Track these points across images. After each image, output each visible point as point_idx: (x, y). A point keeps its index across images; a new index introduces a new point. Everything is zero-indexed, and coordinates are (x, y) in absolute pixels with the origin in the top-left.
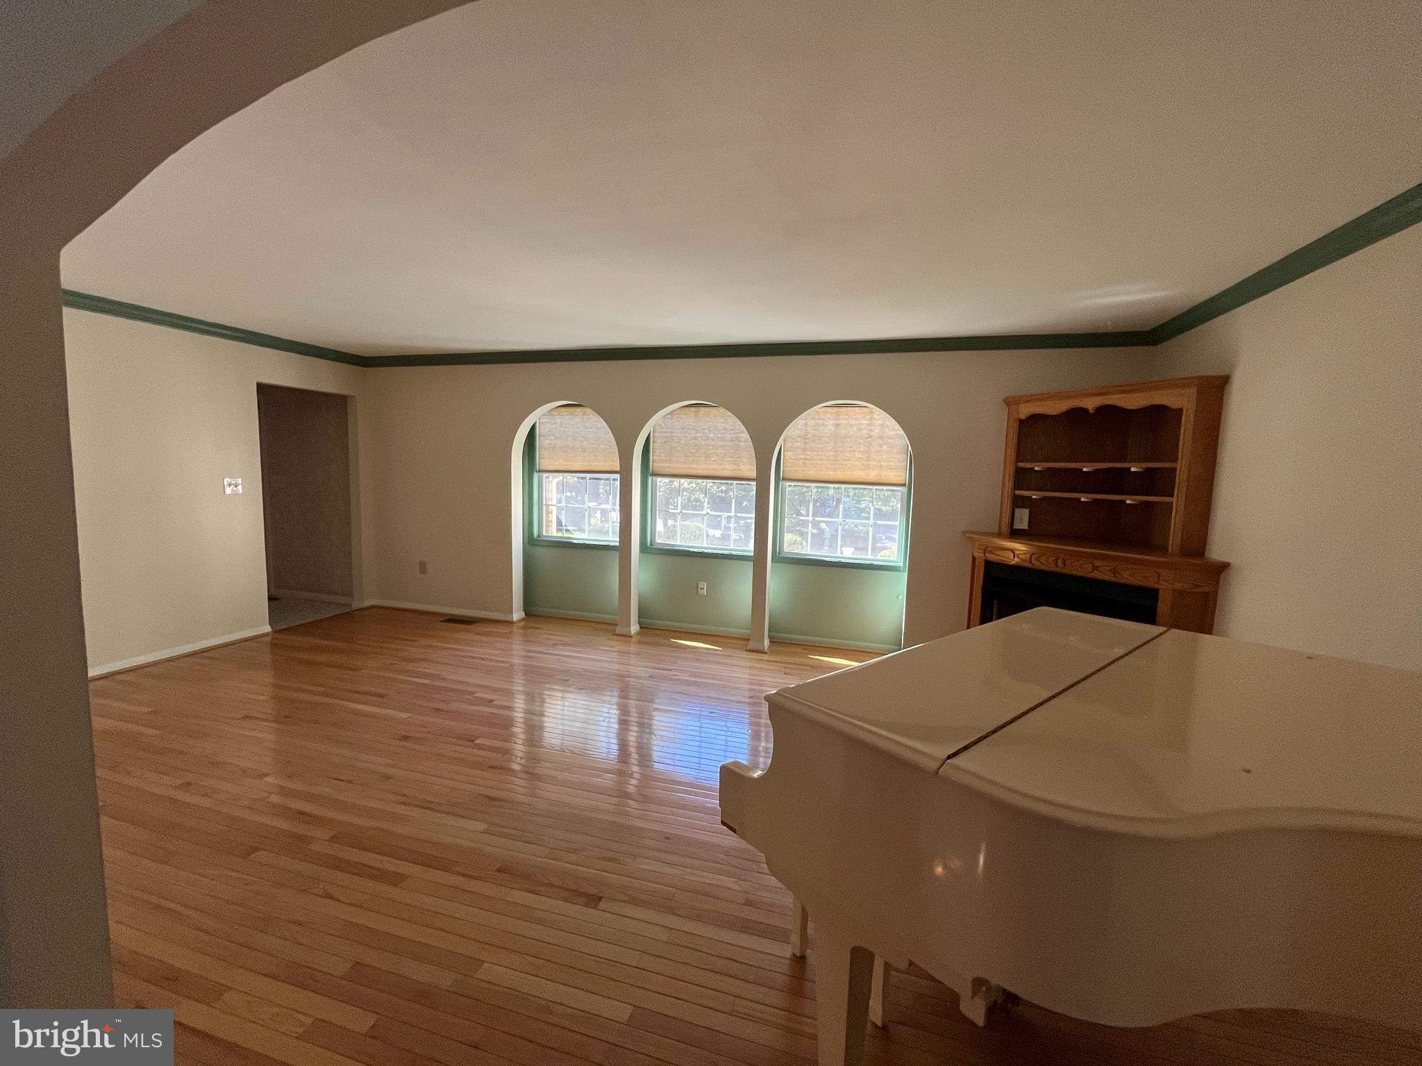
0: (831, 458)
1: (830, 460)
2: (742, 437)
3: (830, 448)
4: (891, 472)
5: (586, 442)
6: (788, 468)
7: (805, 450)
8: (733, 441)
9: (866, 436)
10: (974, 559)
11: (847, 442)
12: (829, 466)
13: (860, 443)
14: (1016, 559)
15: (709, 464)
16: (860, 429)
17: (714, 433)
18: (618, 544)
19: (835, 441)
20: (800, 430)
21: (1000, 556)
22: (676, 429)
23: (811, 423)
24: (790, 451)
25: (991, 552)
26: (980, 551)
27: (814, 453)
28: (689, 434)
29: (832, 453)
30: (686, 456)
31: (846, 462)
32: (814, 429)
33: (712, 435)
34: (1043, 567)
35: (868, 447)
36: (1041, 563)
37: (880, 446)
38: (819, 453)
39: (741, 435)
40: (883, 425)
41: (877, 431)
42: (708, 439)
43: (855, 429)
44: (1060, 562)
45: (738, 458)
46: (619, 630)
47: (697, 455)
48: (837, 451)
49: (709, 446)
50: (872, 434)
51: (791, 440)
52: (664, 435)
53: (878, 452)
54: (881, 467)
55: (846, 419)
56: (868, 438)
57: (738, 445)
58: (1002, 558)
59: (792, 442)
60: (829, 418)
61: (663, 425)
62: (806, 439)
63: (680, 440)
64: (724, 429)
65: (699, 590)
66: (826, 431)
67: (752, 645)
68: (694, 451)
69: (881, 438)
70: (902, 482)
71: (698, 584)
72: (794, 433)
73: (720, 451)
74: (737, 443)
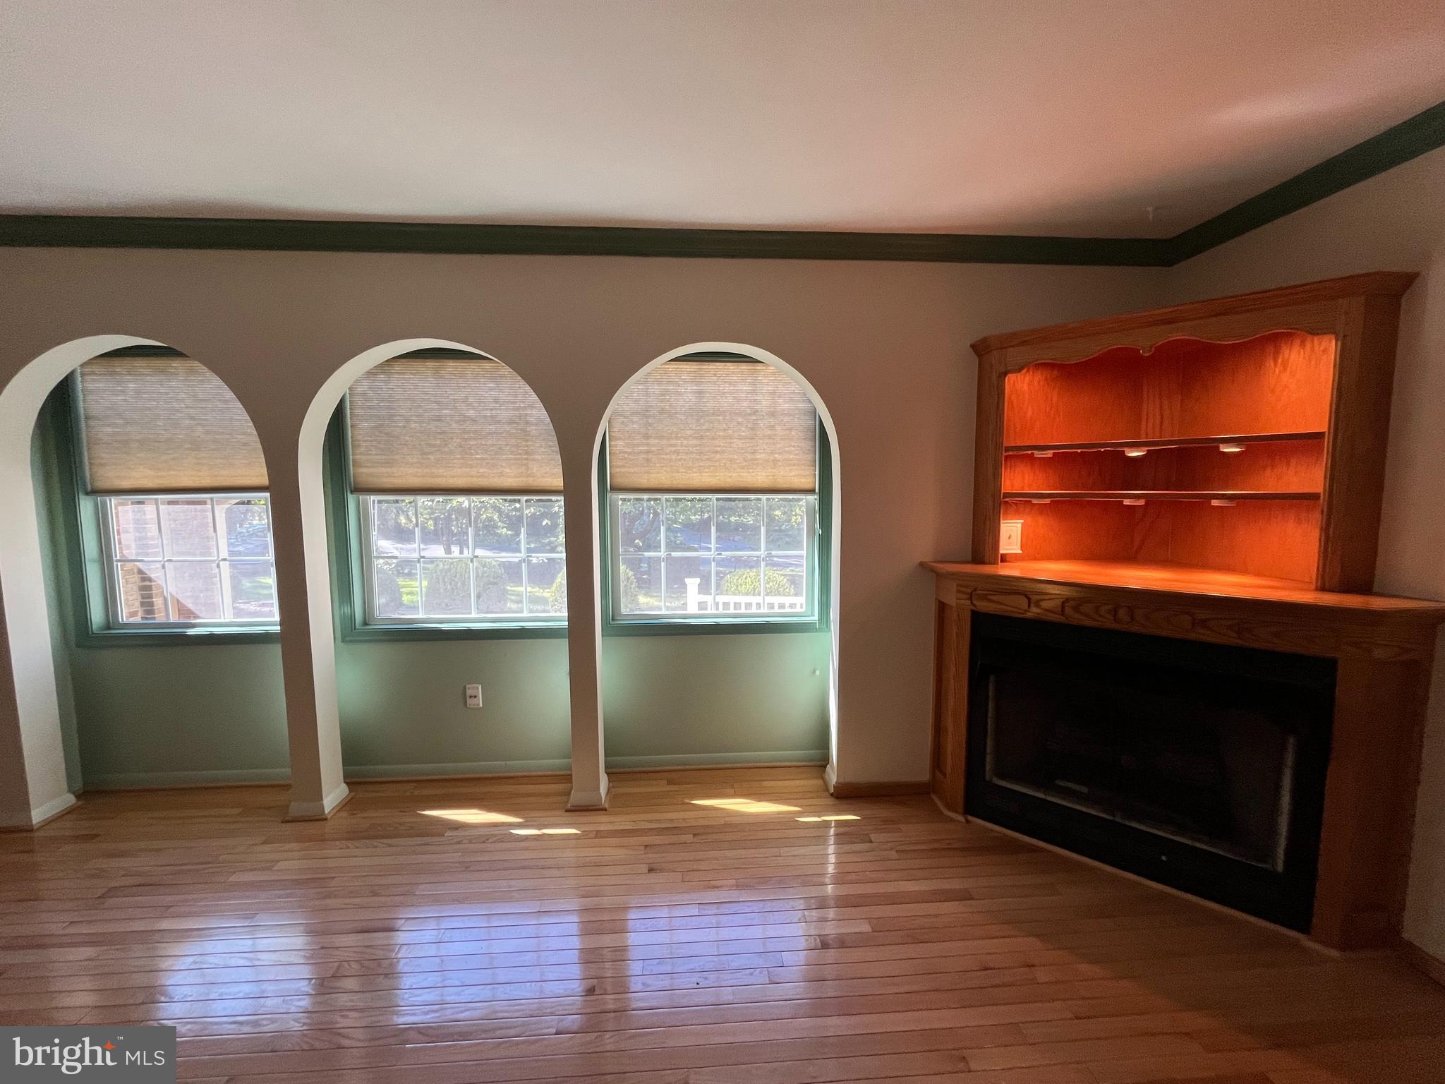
0: (694, 450)
1: (692, 453)
2: (531, 415)
3: (689, 432)
4: (790, 471)
5: (200, 429)
6: (620, 469)
7: (647, 436)
8: (514, 422)
9: (749, 411)
10: (942, 607)
11: (719, 422)
12: (690, 464)
13: (739, 423)
14: (1034, 609)
15: (471, 466)
16: (738, 400)
17: (474, 408)
18: (277, 629)
19: (698, 420)
20: (636, 401)
21: (1001, 604)
22: (398, 400)
23: (656, 389)
24: (620, 439)
25: (984, 598)
26: (962, 596)
27: (664, 442)
28: (426, 411)
29: (695, 442)
30: (423, 453)
31: (718, 456)
32: (662, 401)
33: (471, 413)
34: (1088, 622)
35: (752, 429)
36: (1086, 615)
37: (772, 427)
38: (673, 442)
39: (529, 412)
40: (774, 393)
41: (765, 403)
42: (465, 419)
43: (730, 399)
44: (1122, 613)
45: (527, 453)
46: (296, 808)
47: (446, 449)
48: (702, 438)
49: (468, 432)
50: (758, 407)
51: (621, 419)
52: (374, 412)
53: (770, 437)
54: (775, 461)
55: (715, 383)
56: (750, 415)
57: (524, 431)
58: (1008, 608)
59: (623, 422)
60: (685, 381)
61: (371, 394)
62: (647, 417)
63: (408, 421)
64: (496, 401)
65: (468, 699)
66: (681, 403)
67: (576, 798)
68: (438, 442)
69: (772, 414)
70: (809, 486)
71: (465, 687)
72: (626, 408)
73: (490, 442)
74: (521, 426)
